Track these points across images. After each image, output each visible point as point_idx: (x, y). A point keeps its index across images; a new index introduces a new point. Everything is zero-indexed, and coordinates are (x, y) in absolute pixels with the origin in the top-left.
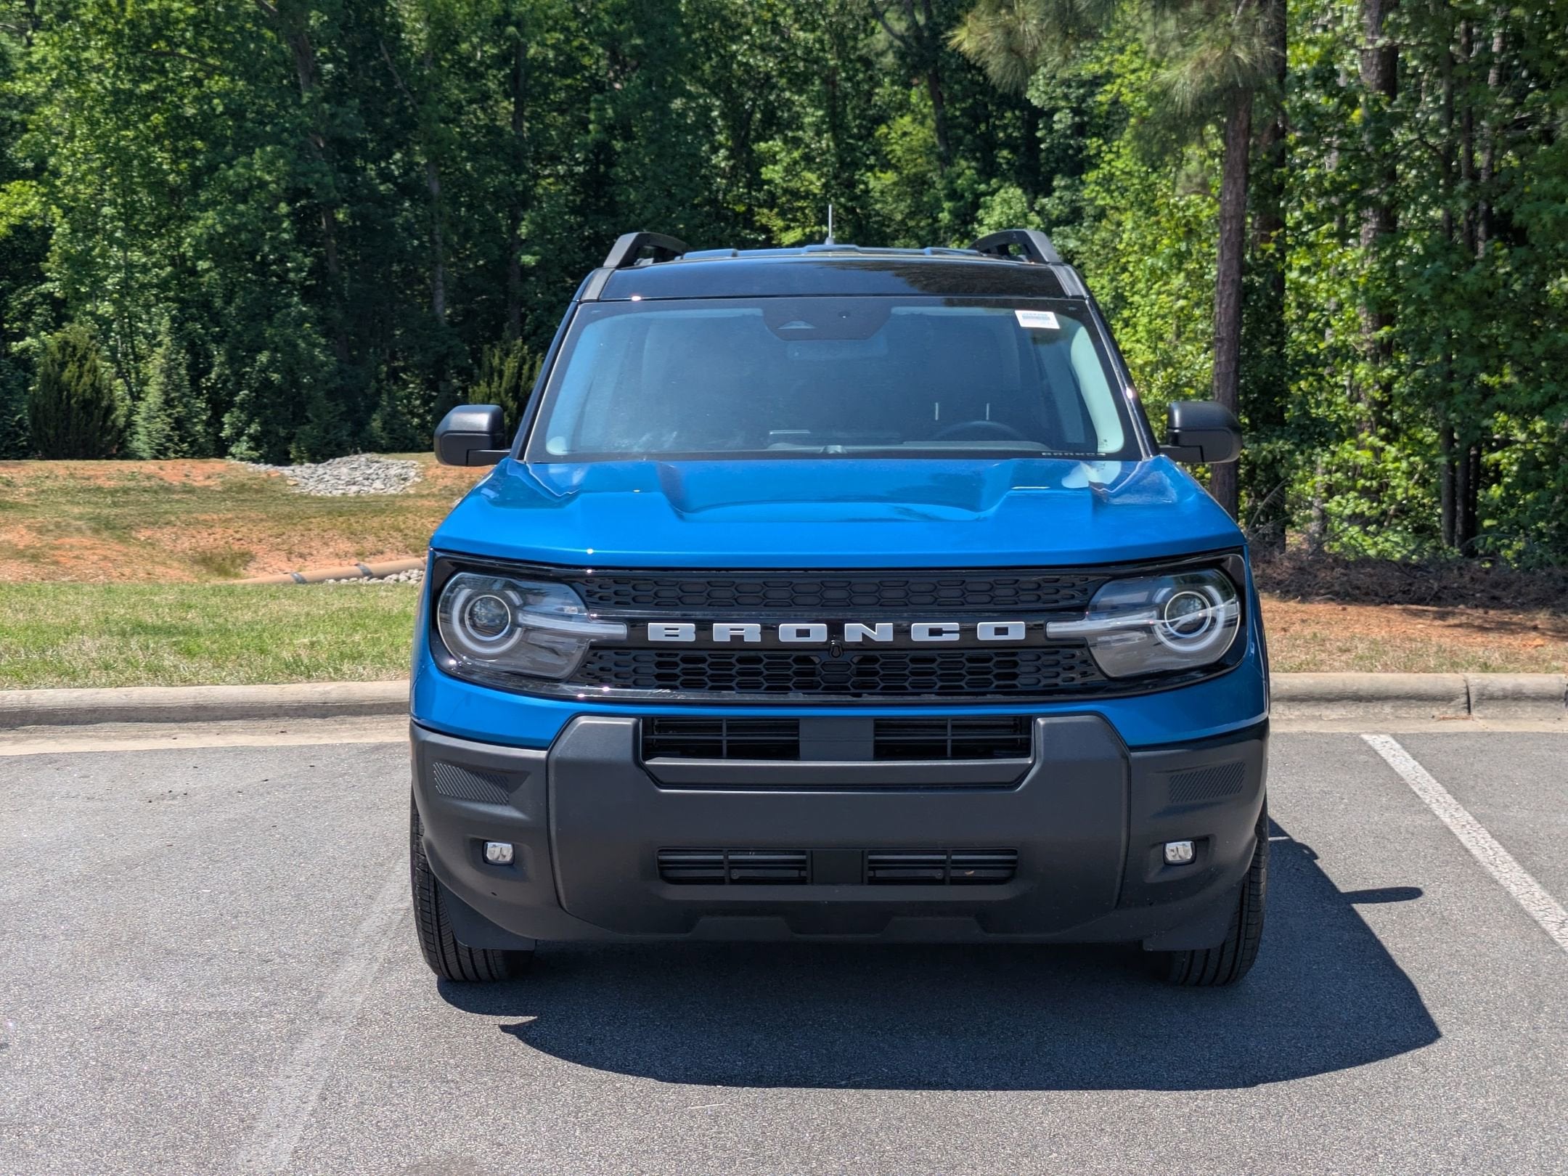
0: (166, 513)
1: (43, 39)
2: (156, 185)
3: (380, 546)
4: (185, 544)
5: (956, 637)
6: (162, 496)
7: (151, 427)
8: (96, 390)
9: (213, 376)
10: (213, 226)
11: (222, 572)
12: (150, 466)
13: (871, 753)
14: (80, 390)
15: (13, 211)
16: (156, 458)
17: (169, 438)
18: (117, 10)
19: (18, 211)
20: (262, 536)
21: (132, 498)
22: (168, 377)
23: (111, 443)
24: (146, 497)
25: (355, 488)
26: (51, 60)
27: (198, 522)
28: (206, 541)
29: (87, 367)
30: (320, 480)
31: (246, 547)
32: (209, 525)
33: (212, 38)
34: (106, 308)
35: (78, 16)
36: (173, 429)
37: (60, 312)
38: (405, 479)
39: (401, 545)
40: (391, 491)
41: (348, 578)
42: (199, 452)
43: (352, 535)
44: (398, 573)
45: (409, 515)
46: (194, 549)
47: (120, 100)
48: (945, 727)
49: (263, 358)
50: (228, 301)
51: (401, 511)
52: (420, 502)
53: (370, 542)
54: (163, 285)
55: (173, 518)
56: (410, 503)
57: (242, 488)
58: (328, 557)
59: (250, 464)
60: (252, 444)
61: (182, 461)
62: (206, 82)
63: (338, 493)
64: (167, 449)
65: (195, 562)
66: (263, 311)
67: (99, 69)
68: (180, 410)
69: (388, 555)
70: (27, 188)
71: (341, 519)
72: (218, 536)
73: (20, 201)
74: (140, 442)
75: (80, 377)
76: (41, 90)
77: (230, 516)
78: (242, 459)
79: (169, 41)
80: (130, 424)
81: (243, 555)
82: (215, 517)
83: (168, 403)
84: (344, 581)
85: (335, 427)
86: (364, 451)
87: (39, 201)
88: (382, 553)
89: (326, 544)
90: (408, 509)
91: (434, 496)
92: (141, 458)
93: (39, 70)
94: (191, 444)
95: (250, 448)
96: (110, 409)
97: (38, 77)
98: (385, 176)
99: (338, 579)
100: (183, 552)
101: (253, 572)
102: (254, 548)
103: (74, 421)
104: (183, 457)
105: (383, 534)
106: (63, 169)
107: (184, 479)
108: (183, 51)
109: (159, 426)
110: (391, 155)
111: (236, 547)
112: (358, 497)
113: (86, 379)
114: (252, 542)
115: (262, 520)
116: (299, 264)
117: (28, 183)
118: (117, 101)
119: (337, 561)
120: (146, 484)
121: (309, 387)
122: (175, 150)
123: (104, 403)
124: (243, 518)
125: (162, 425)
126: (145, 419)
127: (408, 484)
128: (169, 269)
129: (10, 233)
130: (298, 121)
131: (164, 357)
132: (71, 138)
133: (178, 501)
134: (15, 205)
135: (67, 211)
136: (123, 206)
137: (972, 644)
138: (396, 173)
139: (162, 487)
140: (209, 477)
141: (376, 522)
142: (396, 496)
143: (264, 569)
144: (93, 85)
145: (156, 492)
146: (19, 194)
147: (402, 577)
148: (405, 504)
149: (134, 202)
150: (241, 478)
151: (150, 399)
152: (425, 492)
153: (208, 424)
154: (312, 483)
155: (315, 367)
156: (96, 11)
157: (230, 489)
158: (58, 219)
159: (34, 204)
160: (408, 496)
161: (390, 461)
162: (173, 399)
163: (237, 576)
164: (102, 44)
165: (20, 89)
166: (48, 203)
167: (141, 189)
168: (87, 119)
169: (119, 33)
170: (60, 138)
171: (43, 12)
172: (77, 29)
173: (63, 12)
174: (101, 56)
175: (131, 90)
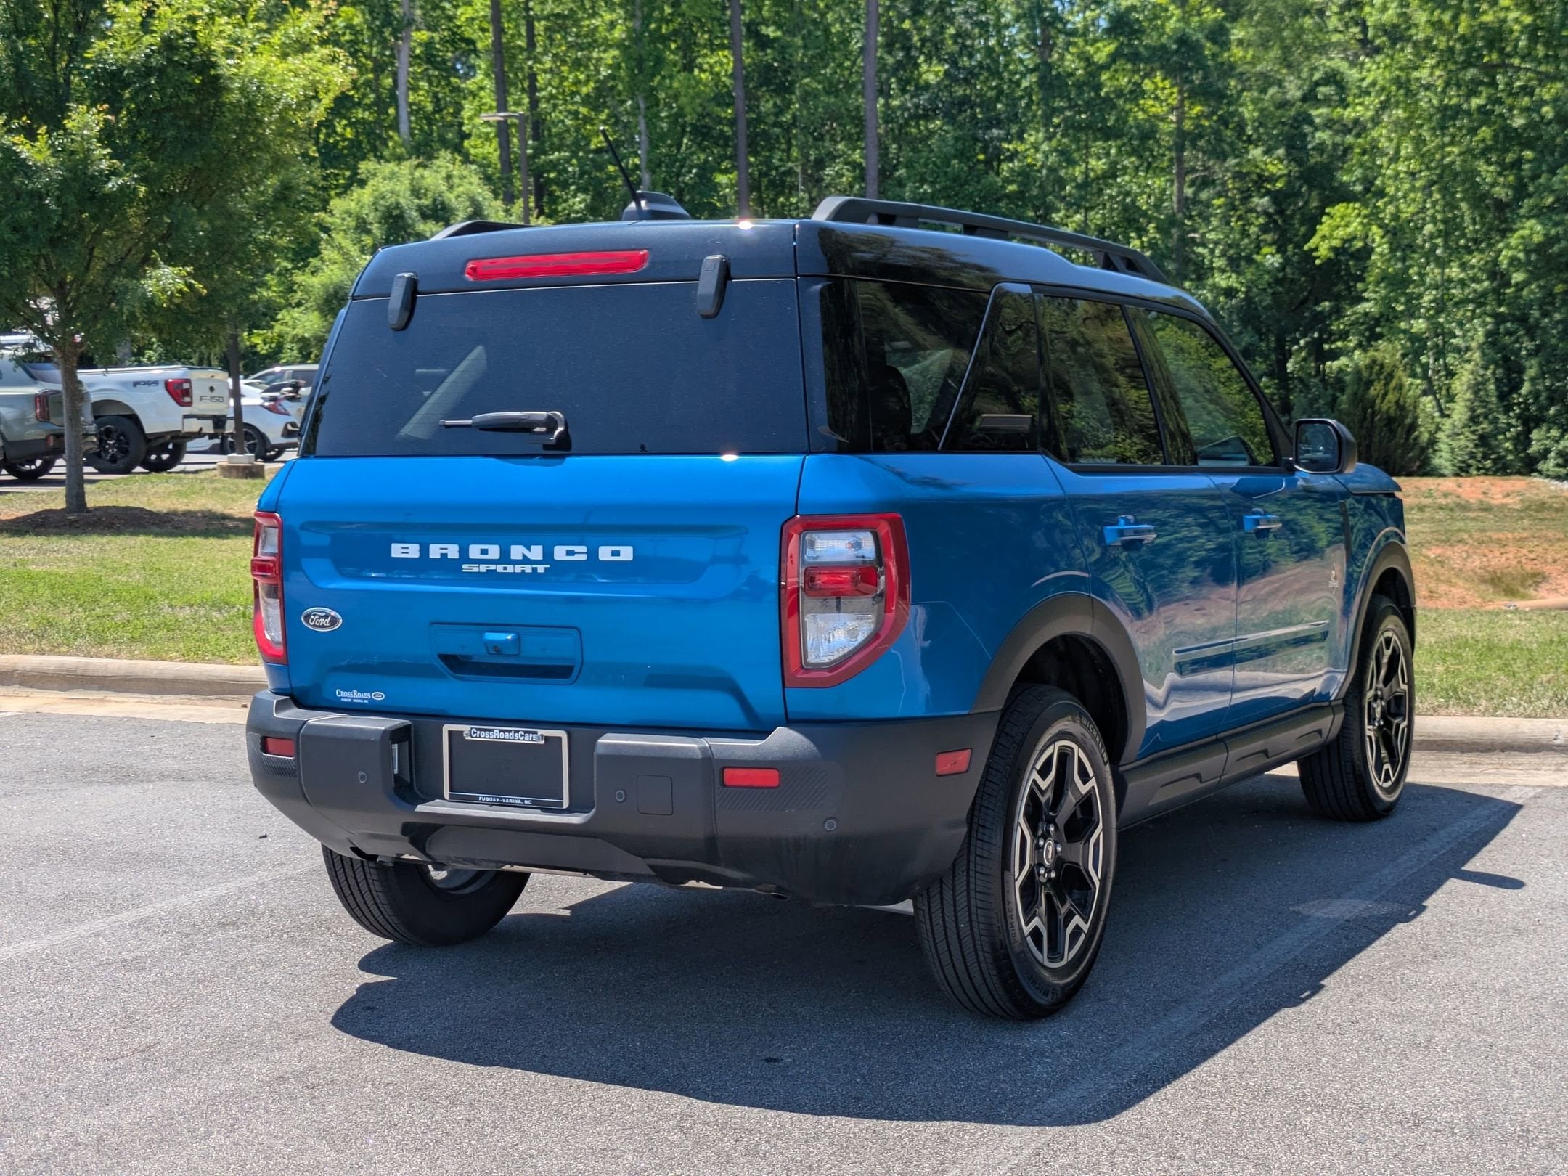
0: (1459, 530)
1: (1375, 63)
2: (1479, 199)
4: (1476, 562)
6: (1458, 513)
7: (1455, 444)
8: (1400, 406)
9: (1524, 391)
11: (1511, 592)
12: (1449, 484)
14: (1384, 407)
15: (1335, 234)
16: (1457, 475)
17: (1472, 455)
18: (1450, 27)
19: (1341, 233)
20: (1557, 556)
21: (1427, 515)
22: (1476, 393)
23: (1413, 460)
24: (1441, 515)
26: (1381, 82)
27: (1491, 540)
28: (1498, 560)
29: (1393, 384)
31: (1539, 567)
32: (1502, 544)
33: (1547, 45)
34: (1419, 325)
35: (1411, 36)
36: (1476, 446)
37: (1372, 331)
42: (1502, 469)
46: (1484, 568)
47: (1447, 115)
54: (1480, 300)
55: (1466, 536)
57: (1542, 506)
59: (1555, 482)
60: (1560, 461)
61: (1482, 478)
62: (1537, 91)
64: (1469, 466)
65: (1484, 581)
67: (1428, 87)
68: (1485, 426)
70: (1350, 211)
72: (1511, 556)
73: (1343, 223)
74: (1442, 459)
75: (1385, 394)
76: (1370, 113)
77: (1525, 534)
78: (1548, 476)
79: (1501, 52)
80: (1433, 442)
81: (1534, 575)
82: (1510, 535)
83: (1474, 419)
87: (1361, 223)
92: (1442, 475)
93: (1368, 94)
94: (1495, 461)
95: (1558, 465)
96: (1413, 426)
97: (1367, 100)
100: (1473, 570)
101: (1544, 593)
102: (1547, 569)
103: (1376, 439)
104: (1485, 474)
106: (1388, 190)
107: (1481, 496)
108: (1516, 61)
109: (1463, 443)
111: (1528, 568)
113: (1391, 397)
114: (1546, 562)
115: (1559, 540)
117: (1351, 205)
118: (1443, 118)
120: (1443, 501)
122: (1501, 163)
123: (1408, 421)
124: (1539, 537)
125: (1466, 441)
126: (1449, 436)
128: (1486, 284)
129: (1331, 255)
131: (1472, 373)
132: (1395, 158)
133: (1473, 519)
134: (1338, 227)
135: (1388, 231)
136: (1445, 221)
139: (1458, 505)
140: (1508, 495)
143: (1556, 590)
144: (1422, 104)
145: (1451, 510)
146: (1342, 218)
149: (1455, 217)
150: (1541, 496)
151: (1455, 416)
153: (1516, 440)
156: (1429, 30)
157: (1528, 508)
158: (1377, 239)
159: (1355, 226)
162: (1478, 416)
163: (1524, 597)
164: (1433, 62)
165: (1349, 114)
166: (1369, 224)
167: (1463, 205)
168: (1413, 138)
169: (1451, 50)
170: (1385, 159)
171: (1376, 36)
172: (1409, 49)
173: (1396, 34)
174: (1431, 74)
175: (1459, 106)
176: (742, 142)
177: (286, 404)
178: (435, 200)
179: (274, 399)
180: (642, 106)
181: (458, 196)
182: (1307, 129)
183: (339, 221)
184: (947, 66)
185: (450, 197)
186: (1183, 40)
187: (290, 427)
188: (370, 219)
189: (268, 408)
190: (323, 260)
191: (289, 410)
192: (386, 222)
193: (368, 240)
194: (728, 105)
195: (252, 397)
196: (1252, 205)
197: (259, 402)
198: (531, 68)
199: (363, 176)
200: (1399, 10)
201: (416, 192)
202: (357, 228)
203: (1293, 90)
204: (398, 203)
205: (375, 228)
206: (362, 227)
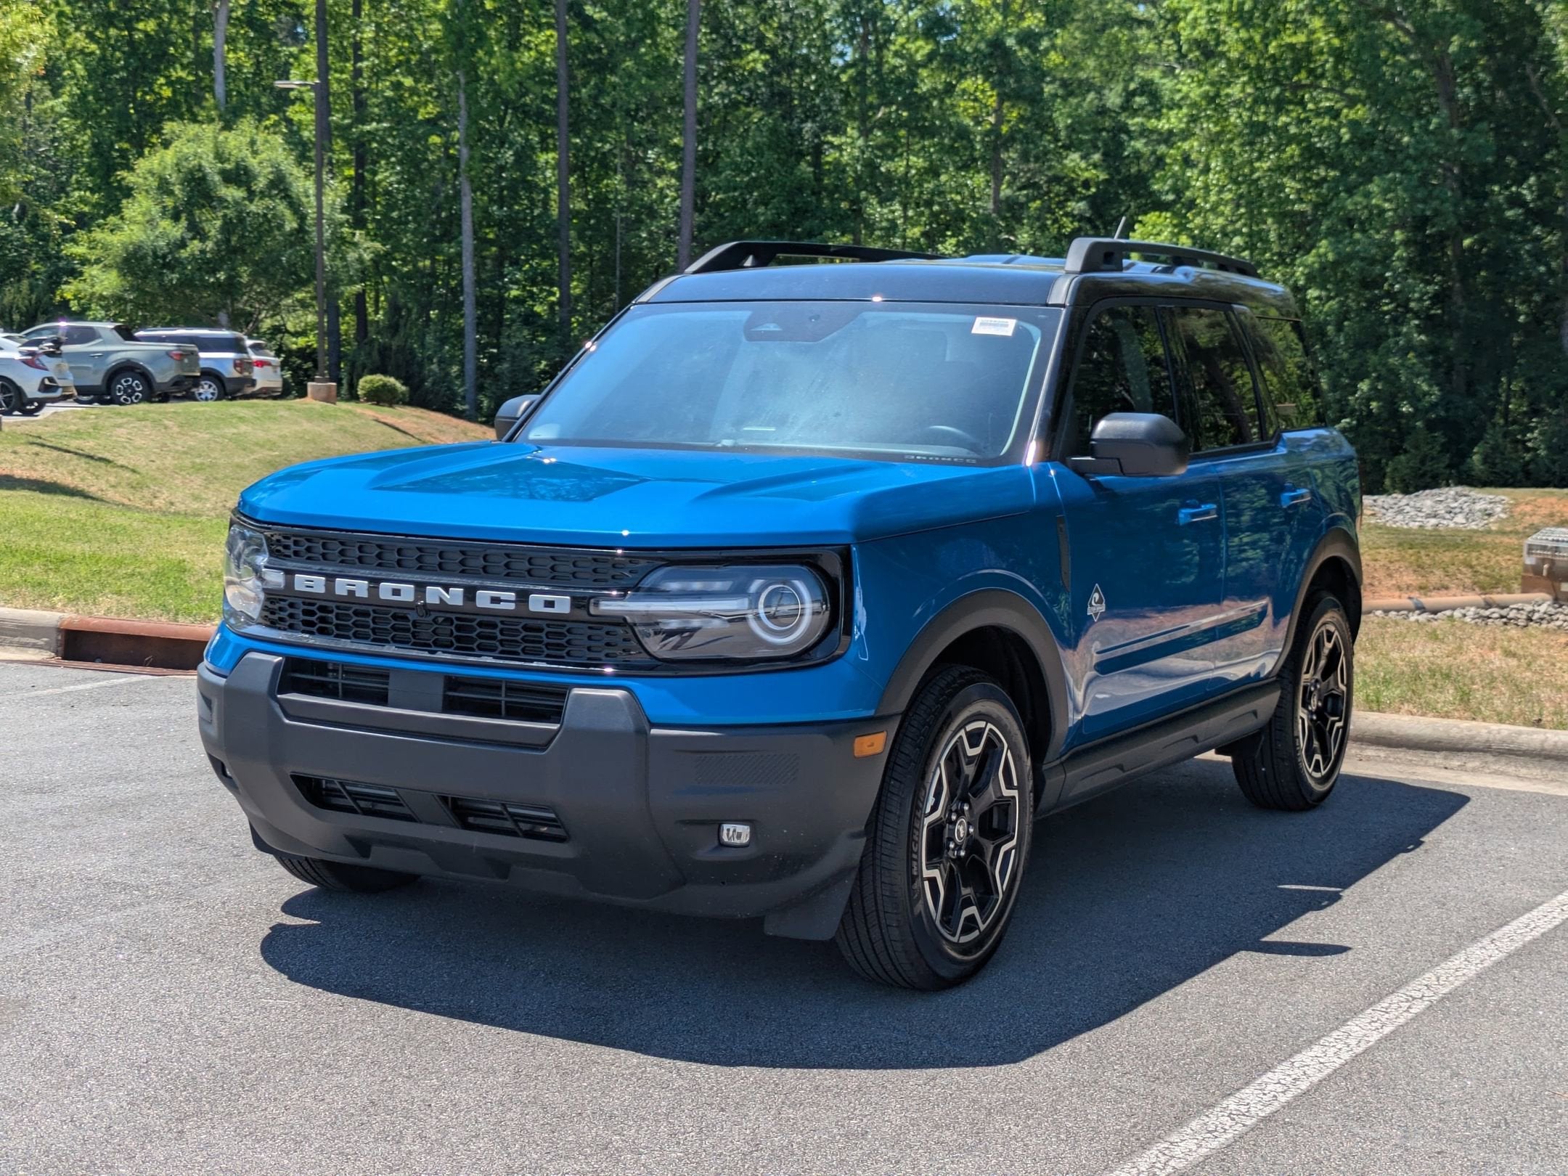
1: (1190, 76)
2: (1284, 215)
3: (1446, 581)
5: (512, 606)
10: (1325, 254)
13: (440, 705)
18: (1261, 46)
25: (1433, 521)
26: (1193, 96)
30: (1400, 511)
35: (1223, 53)
38: (1490, 515)
39: (1468, 582)
40: (1473, 526)
41: (1398, 611)
43: (1419, 568)
44: (1454, 609)
45: (1484, 552)
47: (1256, 131)
48: (499, 688)
49: (1364, 386)
50: (1339, 328)
51: (1477, 547)
52: (1499, 539)
53: (1436, 577)
56: (1489, 538)
58: (1389, 589)
62: (1345, 112)
63: (1414, 525)
66: (1372, 339)
67: (1238, 104)
69: (1453, 591)
70: (1162, 219)
71: (1411, 551)
73: (1155, 231)
76: (1181, 126)
79: (1311, 72)
84: (1393, 614)
85: (1433, 459)
86: (1457, 484)
87: (1172, 232)
88: (1447, 588)
89: (1390, 575)
90: (1484, 546)
91: (1517, 533)
93: (1181, 106)
97: (1179, 113)
98: (1516, 201)
99: (1386, 611)
105: (1452, 569)
106: (1197, 201)
108: (1323, 82)
110: (1526, 178)
112: (1435, 530)
116: (1421, 292)
117: (1163, 214)
118: (1252, 134)
119: (1397, 593)
121: (1411, 416)
122: (1305, 180)
127: (1492, 519)
130: (1422, 147)
132: (1205, 171)
134: (1149, 235)
135: (1197, 241)
136: (1251, 235)
137: (525, 615)
138: (1529, 198)
141: (1447, 557)
142: (1476, 531)
144: (1232, 119)
146: (1154, 226)
147: (1457, 614)
148: (1482, 540)
149: (1261, 231)
152: (1508, 529)
154: (1390, 514)
155: (1415, 397)
156: (1241, 48)
159: (1166, 235)
160: (1489, 532)
161: (1480, 496)
164: (1245, 79)
165: (1163, 125)
166: (1179, 233)
167: (1270, 221)
168: (1224, 153)
169: (1259, 68)
170: (1196, 171)
171: (1190, 50)
172: (1223, 64)
173: (1208, 51)
174: (1243, 91)
175: (1265, 123)
176: (564, 121)
177: (45, 359)
178: (237, 164)
179: (32, 354)
180: (462, 80)
181: (261, 163)
182: (1124, 137)
183: (141, 180)
184: (768, 57)
185: (253, 162)
186: (997, 44)
187: (47, 382)
188: (172, 180)
189: (25, 362)
190: (122, 218)
191: (48, 365)
192: (189, 184)
193: (169, 202)
194: (552, 84)
195: (10, 350)
196: (1069, 209)
197: (18, 356)
198: (354, 36)
199: (168, 137)
200: (1208, 27)
201: (220, 157)
202: (159, 188)
203: (1113, 98)
204: (200, 166)
205: (177, 189)
206: (164, 187)
